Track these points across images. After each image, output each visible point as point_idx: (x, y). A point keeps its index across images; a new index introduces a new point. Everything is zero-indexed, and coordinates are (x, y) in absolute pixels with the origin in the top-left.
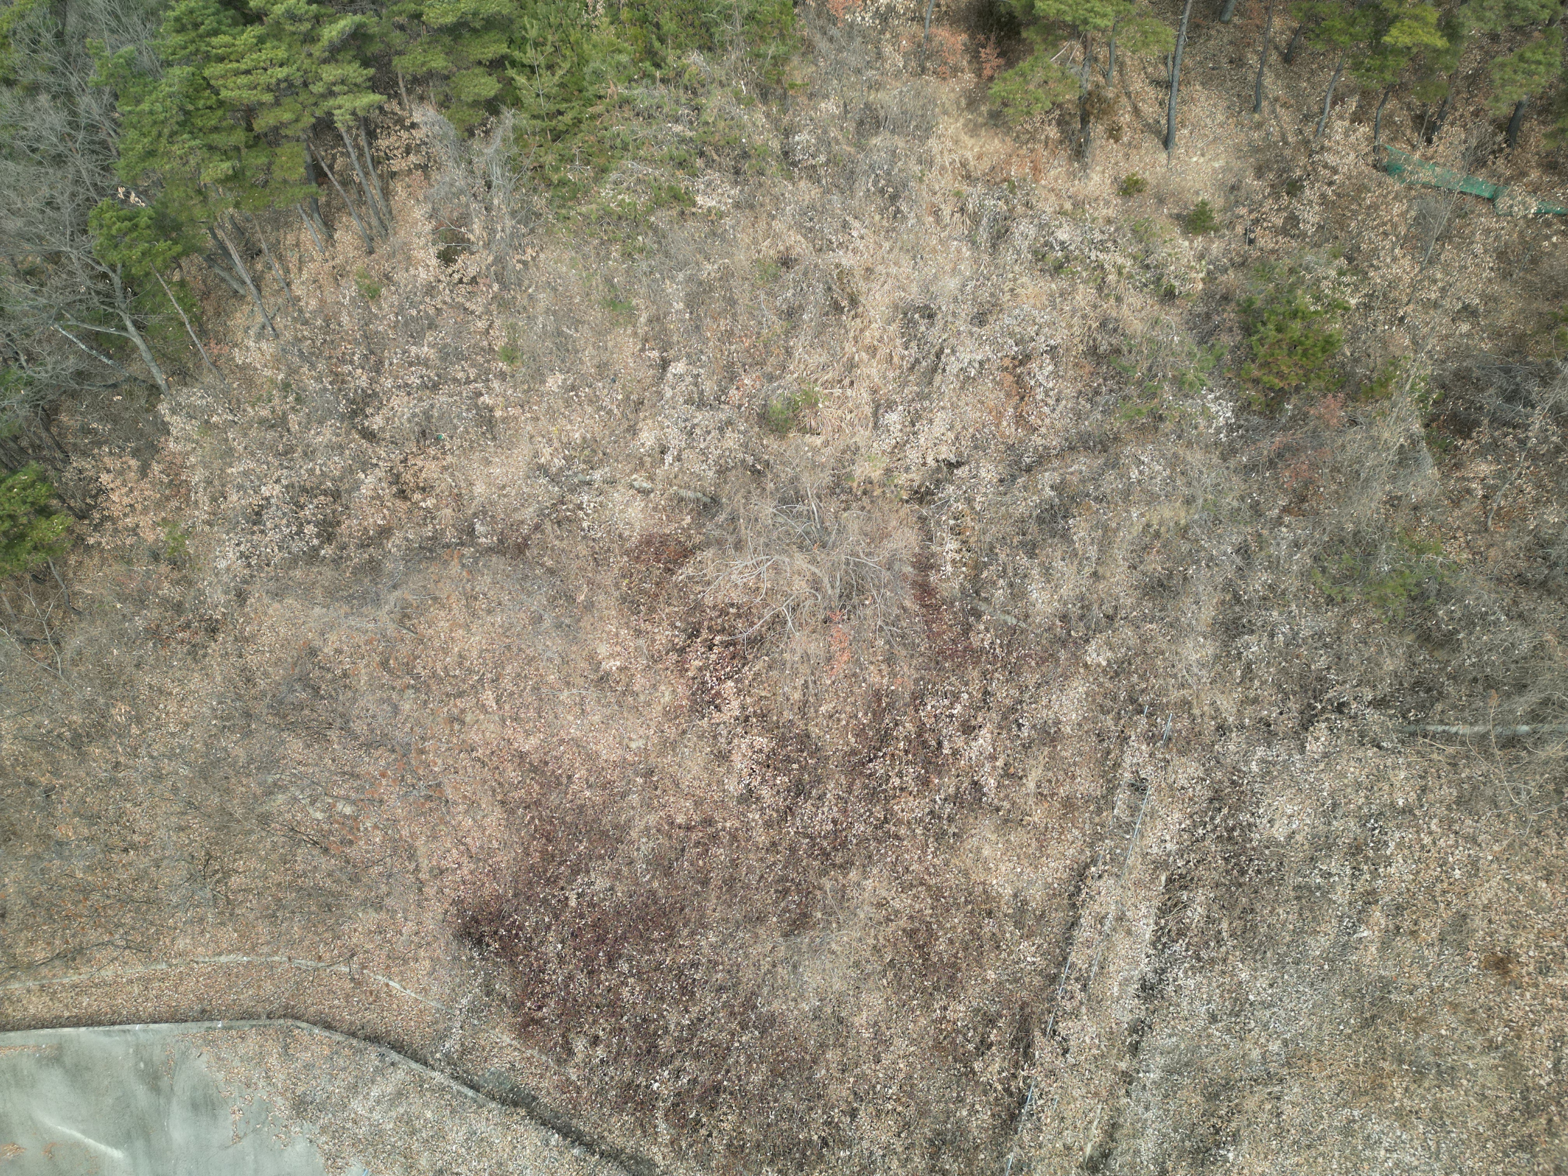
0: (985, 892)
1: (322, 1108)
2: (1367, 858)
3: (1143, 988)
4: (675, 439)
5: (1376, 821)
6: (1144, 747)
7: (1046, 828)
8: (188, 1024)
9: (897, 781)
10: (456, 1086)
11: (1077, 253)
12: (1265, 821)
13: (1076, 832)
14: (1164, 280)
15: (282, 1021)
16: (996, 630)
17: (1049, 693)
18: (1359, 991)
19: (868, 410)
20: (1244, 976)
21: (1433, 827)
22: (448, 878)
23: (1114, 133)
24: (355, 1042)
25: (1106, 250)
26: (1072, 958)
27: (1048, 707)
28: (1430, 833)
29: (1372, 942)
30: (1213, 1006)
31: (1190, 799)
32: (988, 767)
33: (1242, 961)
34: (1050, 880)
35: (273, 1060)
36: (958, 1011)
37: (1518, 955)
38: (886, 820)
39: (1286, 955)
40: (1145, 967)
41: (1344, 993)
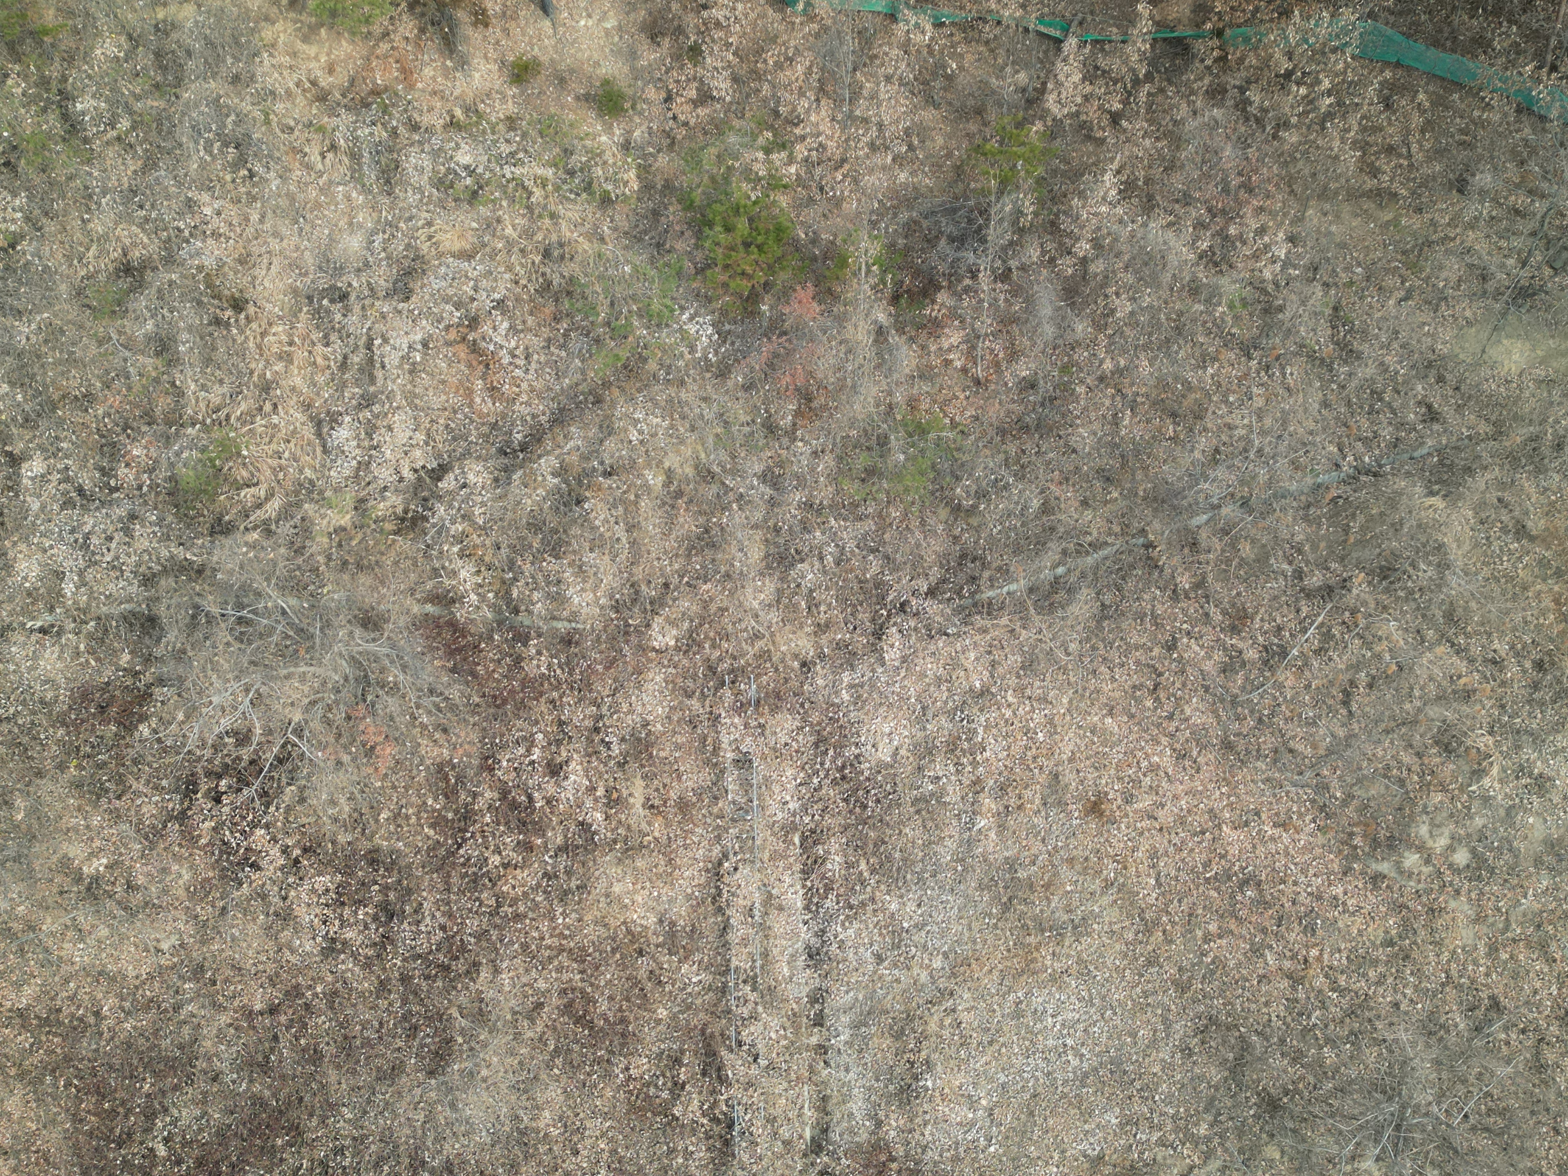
2: (964, 752)
3: (811, 956)
4: (68, 559)
5: (962, 712)
9: (496, 860)
13: (700, 831)
14: (595, 186)
16: (548, 649)
17: (627, 697)
19: (308, 430)
26: (734, 963)
27: (631, 711)
29: (990, 829)
30: (876, 947)
31: (797, 752)
32: (589, 803)
36: (641, 1066)
38: (499, 905)
39: (924, 871)
40: (805, 936)
41: (980, 888)
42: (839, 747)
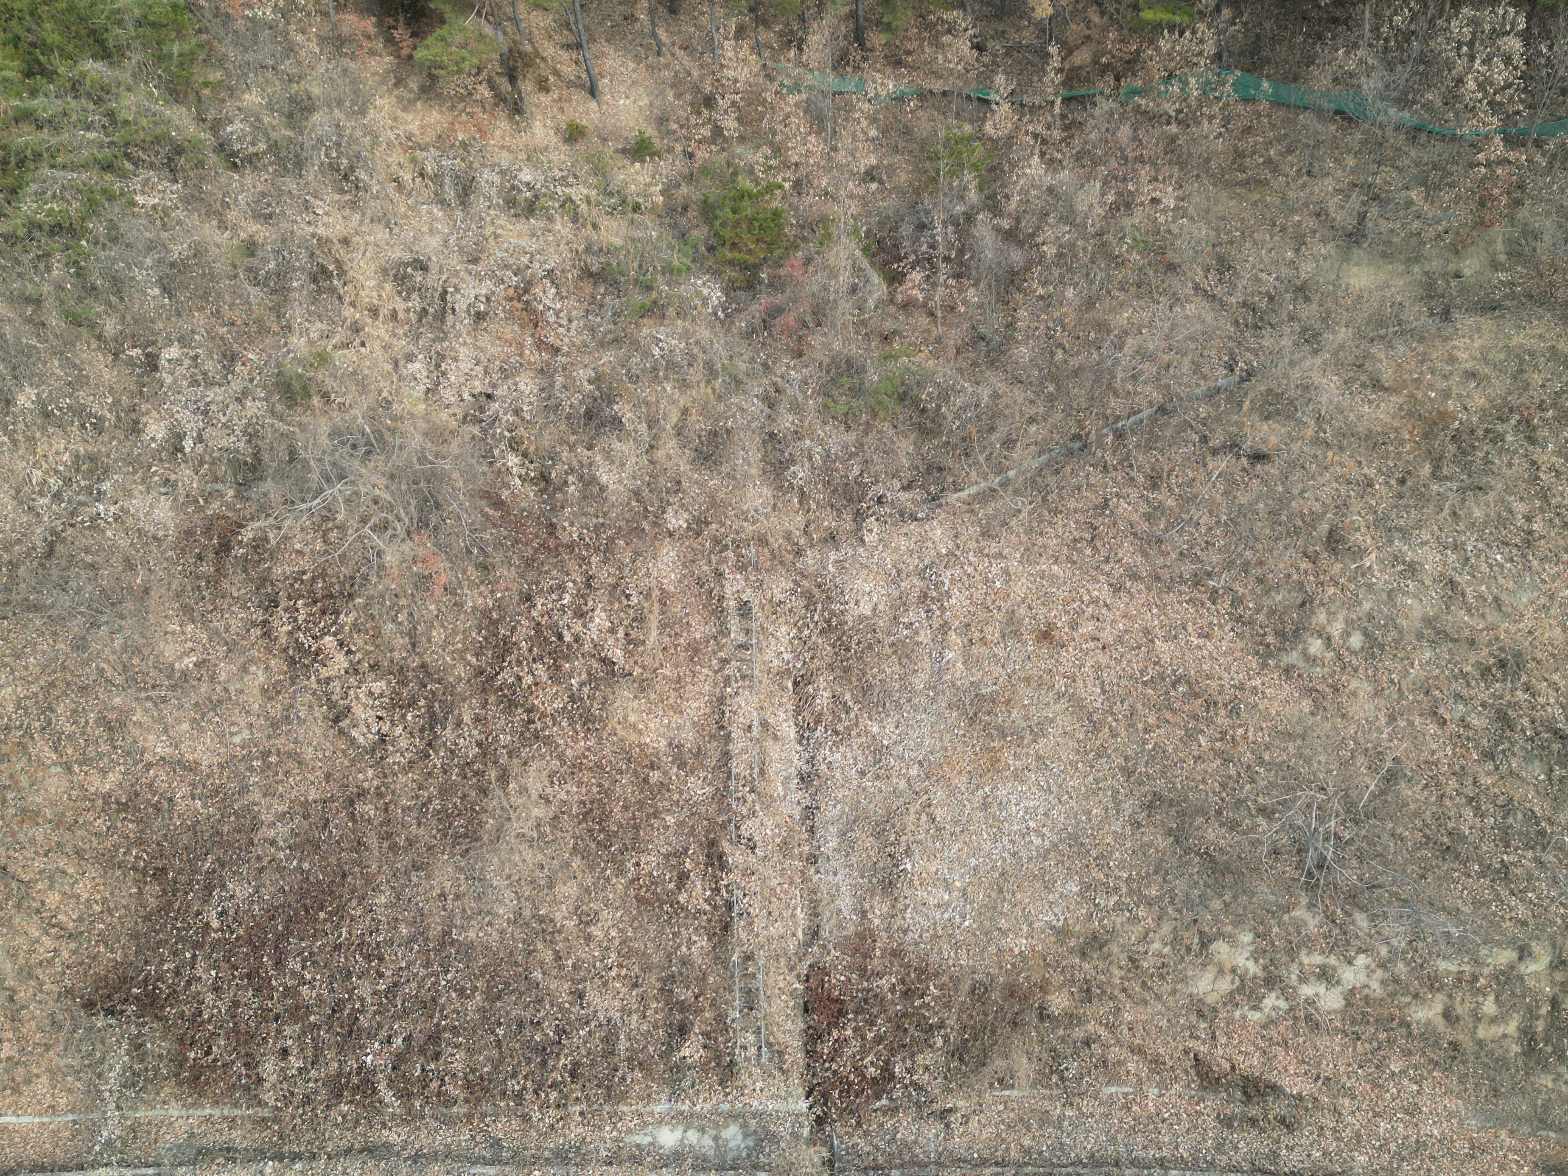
0: (642, 751)
3: (802, 779)
4: (190, 422)
6: (738, 576)
7: (679, 677)
9: (528, 680)
11: (544, 190)
12: (852, 604)
13: (706, 671)
17: (645, 563)
18: (960, 700)
19: (388, 365)
20: (875, 730)
21: (971, 558)
23: (543, 86)
25: (568, 185)
26: (735, 770)
27: (648, 575)
28: (971, 563)
29: (957, 659)
32: (611, 641)
33: (870, 718)
34: (696, 719)
37: (1056, 624)
41: (950, 706)
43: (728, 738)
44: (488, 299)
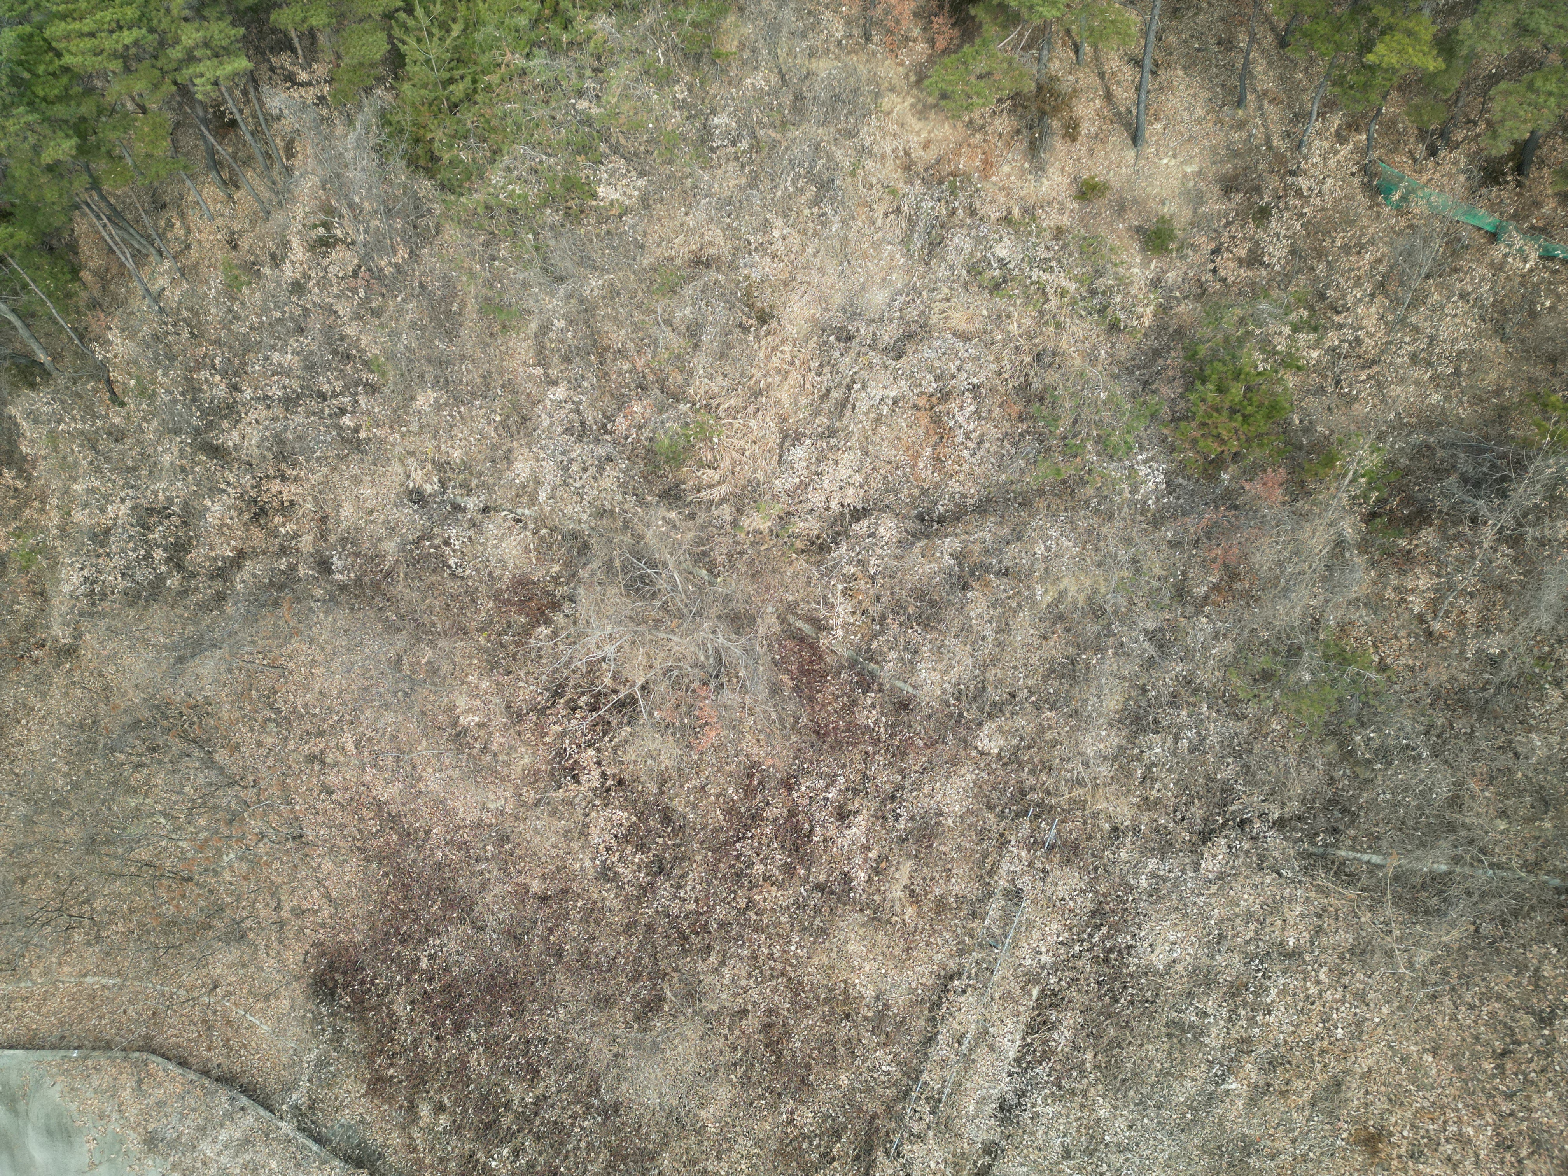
0: (846, 992)
1: (173, 1145)
2: (1245, 1003)
3: (1001, 1108)
4: (550, 474)
5: (1262, 962)
6: (1024, 854)
7: (916, 928)
8: (43, 1052)
9: (761, 868)
10: (301, 1139)
11: (1016, 272)
12: (1146, 944)
13: (947, 935)
14: (1109, 311)
15: (137, 1054)
16: (882, 706)
17: (933, 780)
18: (1219, 1147)
19: (774, 440)
20: (1103, 1113)
21: (1322, 976)
22: (309, 920)
24: (207, 1083)
25: (1049, 270)
26: (925, 1076)
27: (931, 796)
28: (1318, 982)
29: (1239, 1096)
30: (1068, 1140)
31: (1071, 911)
32: (859, 860)
33: (1104, 1096)
34: (914, 985)
35: (126, 1094)
36: (806, 1117)
37: (1391, 1134)
38: (748, 908)
39: (1149, 1096)
40: (1005, 1086)
41: (1202, 1148)
42: (1115, 929)
43: (930, 1040)
44: (895, 403)
